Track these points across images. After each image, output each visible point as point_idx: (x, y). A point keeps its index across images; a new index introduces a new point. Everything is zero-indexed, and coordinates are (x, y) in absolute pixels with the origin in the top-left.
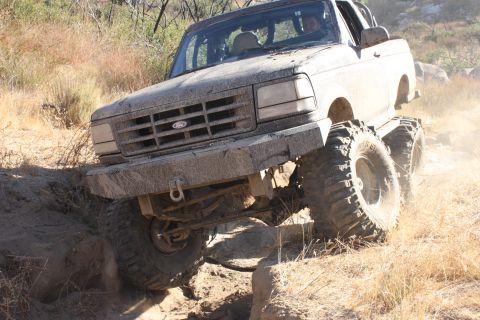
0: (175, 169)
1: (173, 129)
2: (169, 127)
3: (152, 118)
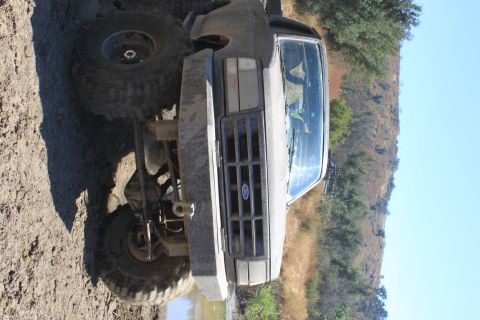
1: (243, 183)
3: (255, 163)
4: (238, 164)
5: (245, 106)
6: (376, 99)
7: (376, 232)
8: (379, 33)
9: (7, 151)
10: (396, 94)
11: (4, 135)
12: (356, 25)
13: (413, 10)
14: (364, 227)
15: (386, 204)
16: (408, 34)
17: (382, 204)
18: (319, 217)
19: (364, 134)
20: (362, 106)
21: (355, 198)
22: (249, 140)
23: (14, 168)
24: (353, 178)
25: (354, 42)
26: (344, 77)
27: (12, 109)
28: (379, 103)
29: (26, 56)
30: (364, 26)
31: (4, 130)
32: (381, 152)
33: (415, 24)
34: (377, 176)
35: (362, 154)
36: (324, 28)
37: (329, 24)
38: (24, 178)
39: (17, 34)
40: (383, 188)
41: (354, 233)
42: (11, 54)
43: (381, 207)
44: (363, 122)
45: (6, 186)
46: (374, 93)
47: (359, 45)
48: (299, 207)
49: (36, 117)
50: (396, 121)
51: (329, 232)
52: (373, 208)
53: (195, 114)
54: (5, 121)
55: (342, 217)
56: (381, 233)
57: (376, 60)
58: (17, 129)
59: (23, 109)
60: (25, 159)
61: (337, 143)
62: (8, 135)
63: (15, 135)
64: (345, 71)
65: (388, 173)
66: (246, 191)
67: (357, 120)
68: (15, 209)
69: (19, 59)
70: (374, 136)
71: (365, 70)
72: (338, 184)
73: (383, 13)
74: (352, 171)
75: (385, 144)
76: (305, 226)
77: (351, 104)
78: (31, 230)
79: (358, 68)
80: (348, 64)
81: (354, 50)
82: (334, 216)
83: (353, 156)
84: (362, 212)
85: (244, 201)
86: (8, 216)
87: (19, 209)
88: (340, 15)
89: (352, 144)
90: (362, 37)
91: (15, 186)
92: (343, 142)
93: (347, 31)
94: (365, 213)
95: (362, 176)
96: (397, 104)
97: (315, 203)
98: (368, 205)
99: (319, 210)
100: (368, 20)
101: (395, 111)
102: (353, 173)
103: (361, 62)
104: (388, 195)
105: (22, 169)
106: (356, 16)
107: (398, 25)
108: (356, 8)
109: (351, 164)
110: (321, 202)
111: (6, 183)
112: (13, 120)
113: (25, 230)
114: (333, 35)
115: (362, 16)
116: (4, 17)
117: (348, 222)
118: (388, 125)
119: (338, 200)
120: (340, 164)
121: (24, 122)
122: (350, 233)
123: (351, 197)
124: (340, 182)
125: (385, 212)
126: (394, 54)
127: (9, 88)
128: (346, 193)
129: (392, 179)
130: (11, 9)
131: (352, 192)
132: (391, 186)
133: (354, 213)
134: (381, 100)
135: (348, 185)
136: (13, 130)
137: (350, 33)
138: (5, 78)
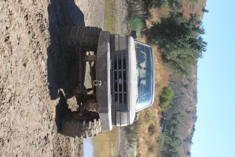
0: (105, 82)
1: (119, 78)
2: (120, 77)
3: (124, 70)
4: (118, 70)
5: (121, 49)
6: (186, 86)
7: (186, 153)
8: (187, 55)
9: (4, 112)
10: (196, 84)
11: (3, 104)
12: (176, 51)
13: (203, 44)
14: (180, 150)
15: (191, 139)
16: (201, 55)
17: (189, 139)
18: (158, 145)
19: (180, 103)
20: (179, 90)
21: (176, 135)
22: (122, 61)
23: (7, 120)
24: (174, 125)
25: (175, 59)
26: (170, 76)
27: (8, 91)
28: (187, 88)
29: (16, 66)
30: (180, 51)
31: (3, 102)
32: (188, 112)
33: (204, 51)
34: (186, 124)
35: (179, 113)
36: (160, 52)
37: (163, 50)
38: (12, 125)
39: (13, 55)
40: (190, 131)
41: (176, 153)
42: (9, 65)
43: (189, 140)
44: (180, 98)
45: (3, 129)
46: (185, 83)
47: (177, 60)
48: (148, 140)
49: (19, 95)
50: (195, 97)
51: (163, 152)
52: (184, 141)
53: (103, 48)
54: (4, 97)
55: (169, 145)
56: (189, 154)
57: (186, 67)
58: (10, 101)
59: (13, 91)
60: (13, 116)
61: (167, 108)
62: (5, 104)
63: (8, 104)
64: (170, 73)
65: (192, 123)
66: (120, 81)
67: (176, 96)
68: (7, 141)
69: (12, 67)
70: (185, 105)
71: (180, 72)
72: (167, 128)
73: (189, 45)
74: (174, 122)
75: (190, 109)
76: (151, 149)
77: (174, 89)
78: (14, 152)
79: (177, 71)
80: (172, 70)
81: (175, 62)
82: (165, 144)
83: (175, 114)
84: (179, 142)
85: (120, 85)
86: (3, 145)
87: (8, 140)
88: (168, 46)
89: (174, 109)
90: (179, 57)
91: (7, 129)
92: (170, 107)
93: (171, 53)
94: (181, 143)
95: (179, 124)
96: (196, 89)
97: (156, 138)
98: (182, 138)
99: (158, 141)
100: (181, 48)
101: (195, 92)
102: (175, 123)
103: (178, 69)
104: (192, 134)
105: (11, 121)
106: (176, 47)
107: (196, 51)
108: (175, 43)
109: (174, 118)
110: (159, 137)
111: (3, 127)
112: (8, 96)
113: (11, 151)
114: (165, 55)
115: (178, 47)
116: (7, 47)
117: (172, 148)
118: (192, 100)
119: (167, 136)
120: (168, 118)
121: (13, 98)
122: (173, 153)
123: (174, 135)
124: (168, 127)
125: (191, 142)
126: (194, 65)
127: (7, 81)
128: (171, 133)
129: (194, 126)
130: (10, 43)
131: (174, 132)
132: (194, 129)
133: (175, 143)
134: (188, 87)
135: (172, 129)
136: (8, 101)
137: (173, 55)
138: (5, 76)
